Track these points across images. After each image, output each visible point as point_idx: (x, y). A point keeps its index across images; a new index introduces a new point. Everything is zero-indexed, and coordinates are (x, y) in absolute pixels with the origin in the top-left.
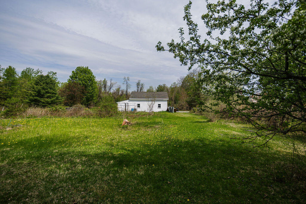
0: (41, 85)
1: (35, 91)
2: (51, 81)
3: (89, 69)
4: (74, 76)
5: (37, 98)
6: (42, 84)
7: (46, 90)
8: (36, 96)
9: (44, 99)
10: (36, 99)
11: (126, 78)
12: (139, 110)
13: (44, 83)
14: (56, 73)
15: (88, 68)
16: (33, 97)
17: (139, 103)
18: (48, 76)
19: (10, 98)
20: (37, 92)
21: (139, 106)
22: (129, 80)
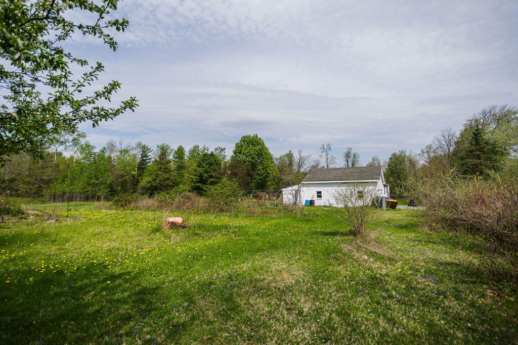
0: (203, 167)
1: (197, 176)
2: (215, 161)
3: (259, 137)
4: (238, 151)
5: (199, 184)
6: (204, 165)
7: (209, 174)
8: (198, 182)
9: (207, 186)
10: (198, 187)
11: (326, 147)
12: (318, 202)
13: (206, 164)
14: (224, 149)
15: (257, 136)
16: (195, 183)
17: (319, 189)
18: (212, 154)
19: (177, 185)
20: (199, 177)
21: (319, 194)
22: (330, 148)
